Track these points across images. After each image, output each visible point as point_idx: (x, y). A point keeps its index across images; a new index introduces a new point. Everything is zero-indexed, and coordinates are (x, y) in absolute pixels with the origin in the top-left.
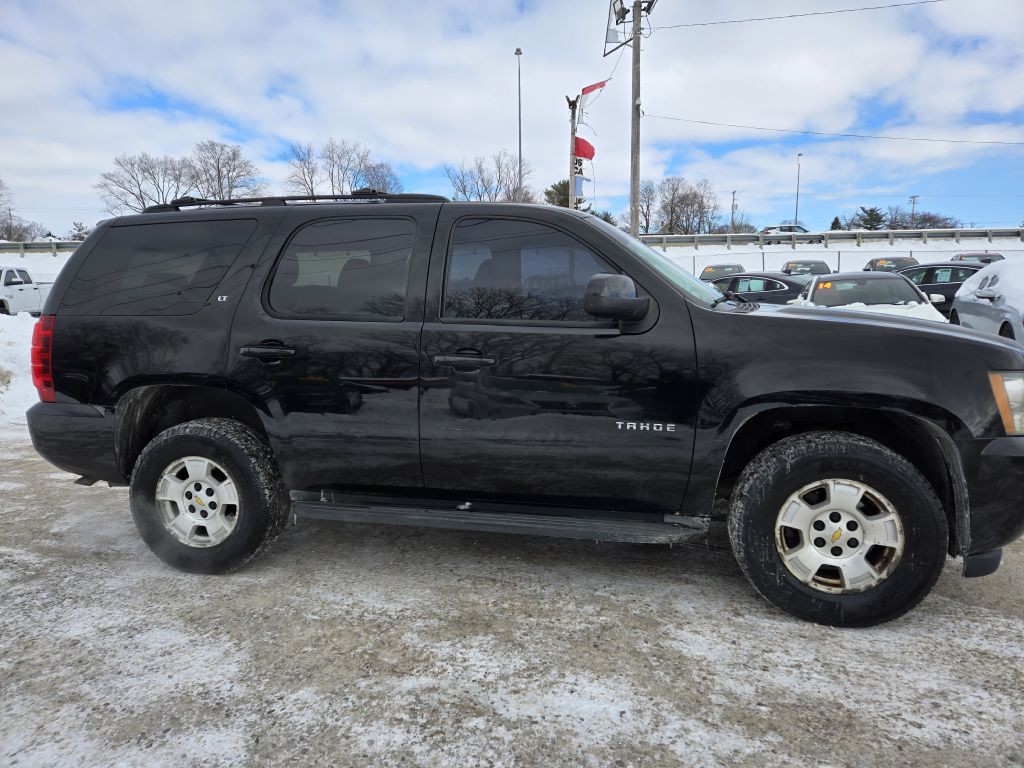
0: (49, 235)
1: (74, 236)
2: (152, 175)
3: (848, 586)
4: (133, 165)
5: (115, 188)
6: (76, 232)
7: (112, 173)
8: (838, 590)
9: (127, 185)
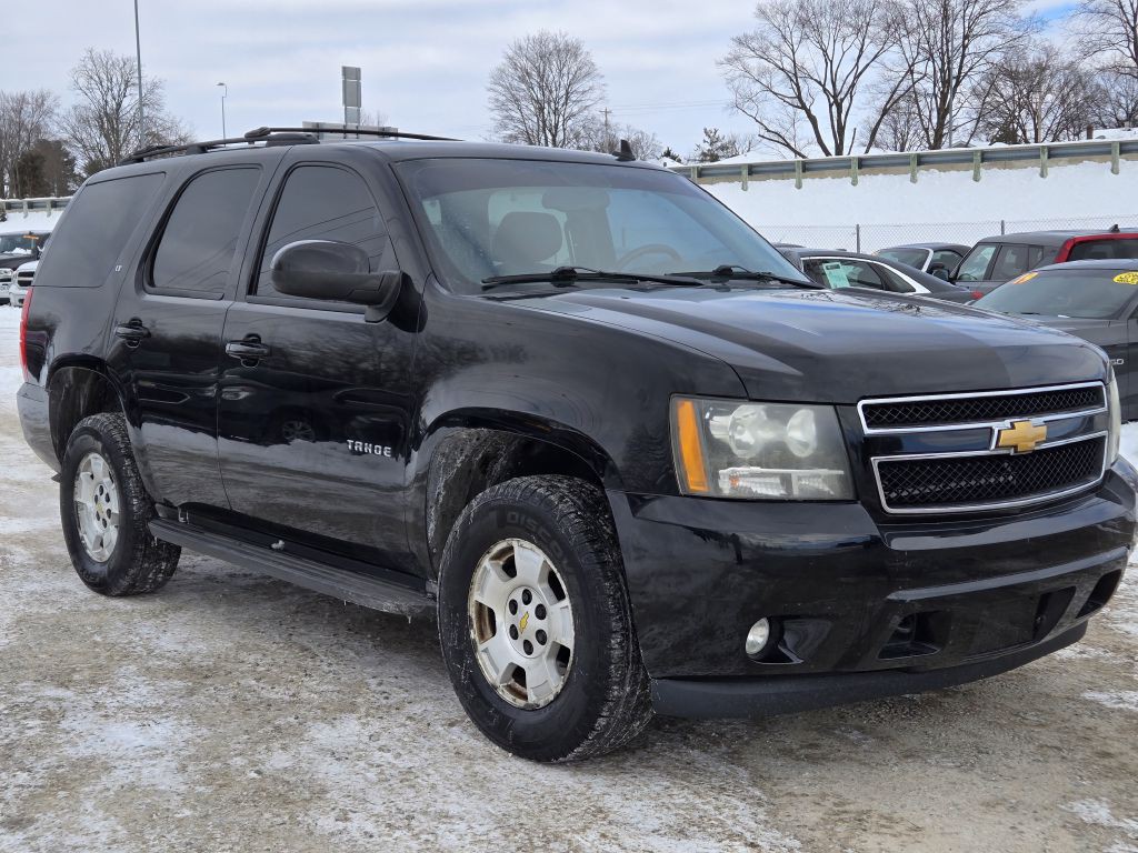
0: (668, 154)
1: (704, 154)
2: (817, 29)
3: (532, 699)
4: (785, 15)
5: (754, 63)
6: (707, 147)
7: (751, 33)
8: (520, 703)
9: (774, 54)
